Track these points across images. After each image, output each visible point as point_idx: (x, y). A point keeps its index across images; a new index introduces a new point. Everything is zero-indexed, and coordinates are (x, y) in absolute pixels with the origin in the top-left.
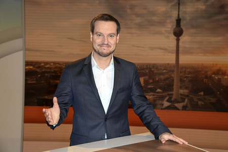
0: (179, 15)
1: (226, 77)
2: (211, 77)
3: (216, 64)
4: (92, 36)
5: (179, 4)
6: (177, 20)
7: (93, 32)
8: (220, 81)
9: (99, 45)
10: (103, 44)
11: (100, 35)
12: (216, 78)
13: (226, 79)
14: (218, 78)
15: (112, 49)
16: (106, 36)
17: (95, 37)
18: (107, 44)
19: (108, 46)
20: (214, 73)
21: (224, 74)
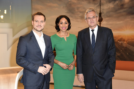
0: (100, 11)
1: (125, 42)
2: (117, 42)
3: (120, 36)
4: (33, 23)
5: (100, 5)
6: (99, 14)
7: (33, 20)
8: (122, 45)
9: (37, 26)
12: (120, 43)
13: (125, 43)
14: (121, 43)
15: (42, 28)
16: (40, 22)
17: (35, 22)
18: (40, 26)
19: (41, 26)
20: (119, 41)
21: (124, 41)
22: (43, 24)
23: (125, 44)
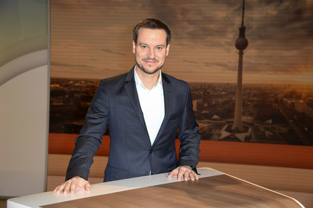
0: (243, 22)
1: (302, 101)
2: (282, 101)
3: (289, 85)
5: (243, 8)
6: (240, 29)
7: (136, 42)
8: (294, 106)
9: (143, 60)
10: (149, 58)
11: (145, 47)
12: (289, 102)
13: (301, 103)
14: (292, 102)
16: (152, 48)
18: (154, 59)
19: (155, 60)
20: (286, 96)
21: (299, 97)
22: (161, 55)
23: (300, 105)
